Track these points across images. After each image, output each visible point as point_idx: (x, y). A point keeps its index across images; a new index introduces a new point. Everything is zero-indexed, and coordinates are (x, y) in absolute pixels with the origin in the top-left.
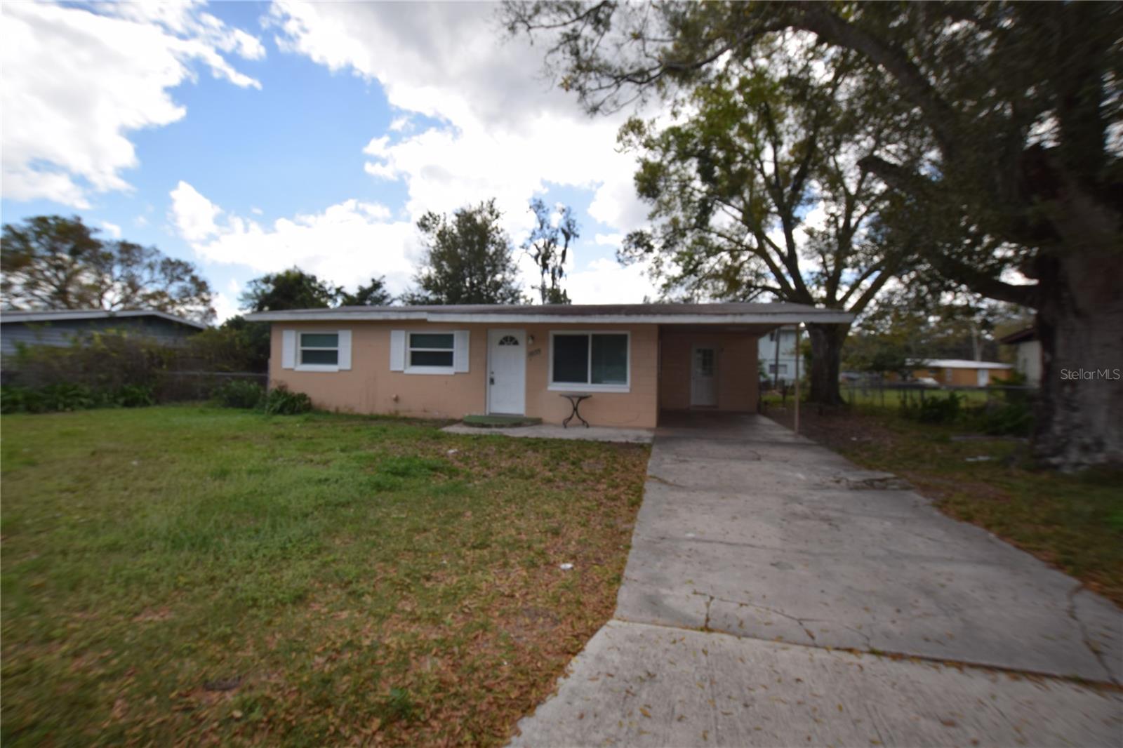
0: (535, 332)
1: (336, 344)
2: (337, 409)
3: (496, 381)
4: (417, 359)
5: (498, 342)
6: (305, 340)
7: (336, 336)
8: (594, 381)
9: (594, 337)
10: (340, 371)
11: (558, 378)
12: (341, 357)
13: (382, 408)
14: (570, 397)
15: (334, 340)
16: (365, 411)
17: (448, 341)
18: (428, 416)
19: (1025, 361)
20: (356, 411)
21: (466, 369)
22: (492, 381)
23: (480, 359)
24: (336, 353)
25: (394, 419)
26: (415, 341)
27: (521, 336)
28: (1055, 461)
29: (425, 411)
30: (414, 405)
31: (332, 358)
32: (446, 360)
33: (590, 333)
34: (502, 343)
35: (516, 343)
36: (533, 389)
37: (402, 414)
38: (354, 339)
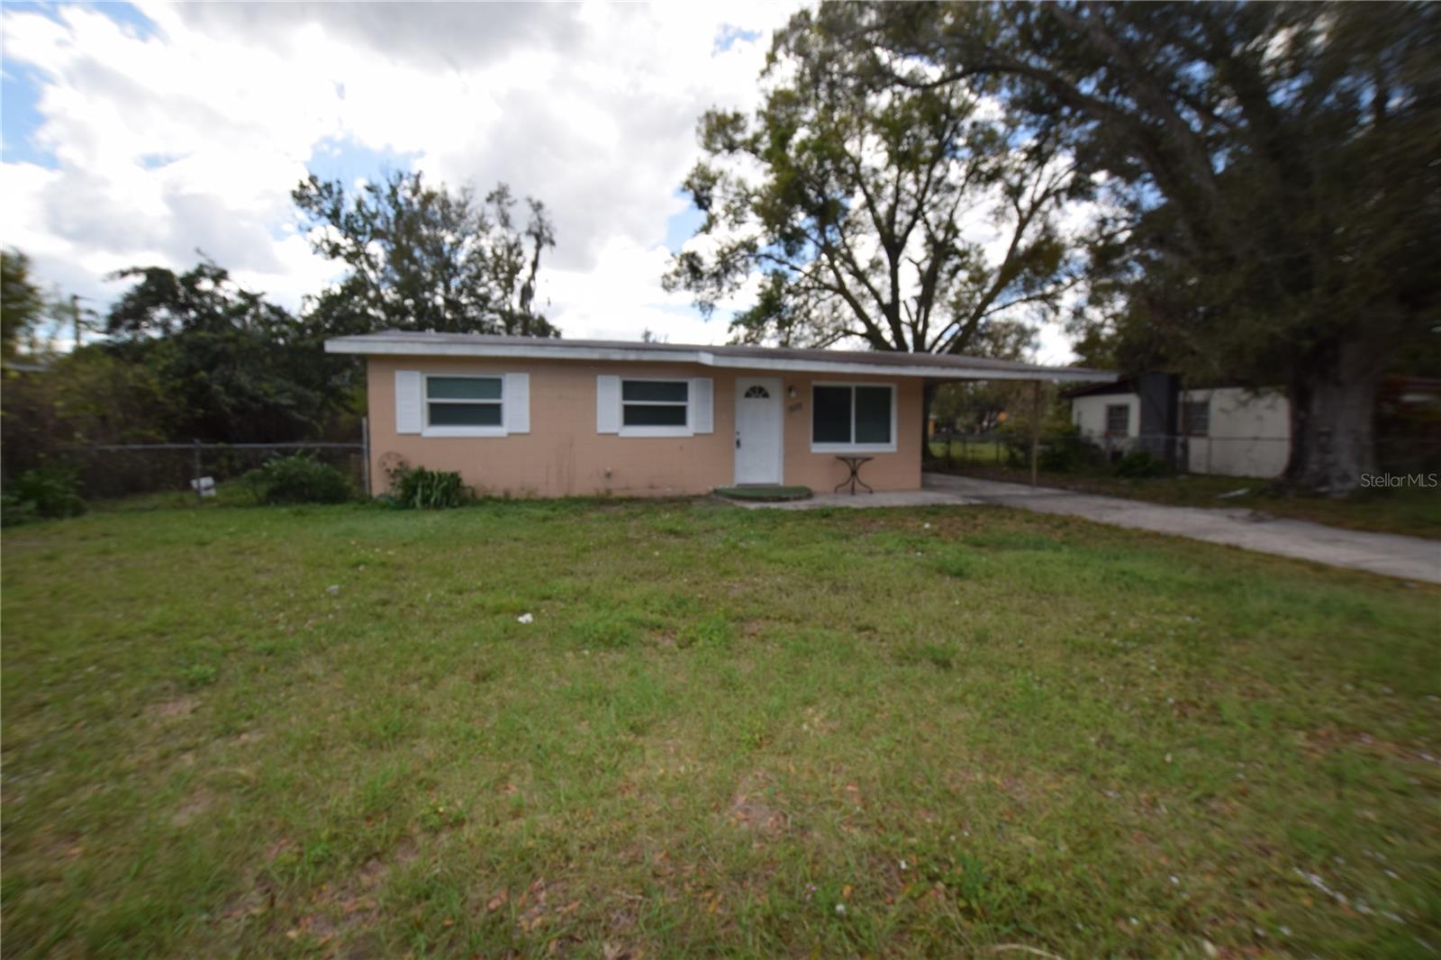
0: (792, 382)
1: (498, 394)
2: (507, 494)
3: (742, 442)
5: (743, 393)
6: (434, 386)
7: (498, 382)
8: (859, 440)
9: (858, 389)
10: (510, 434)
11: (819, 438)
12: (507, 414)
13: (585, 486)
14: (842, 458)
15: (495, 387)
16: (555, 492)
17: (680, 391)
18: (657, 493)
19: (1079, 414)
20: (542, 493)
21: (711, 430)
22: (738, 443)
23: (724, 412)
24: (498, 407)
25: (602, 501)
26: (629, 390)
27: (775, 388)
28: (1323, 489)
29: (652, 487)
30: (634, 481)
31: (492, 415)
32: (678, 417)
33: (853, 385)
34: (748, 395)
35: (766, 395)
36: (791, 453)
37: (618, 494)
38: (533, 386)
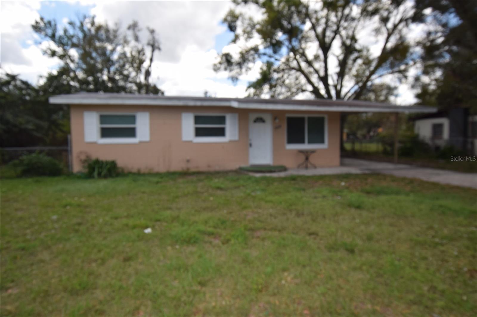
0: (276, 115)
1: (134, 123)
2: (139, 171)
4: (199, 132)
5: (253, 120)
6: (103, 119)
7: (134, 117)
8: (310, 142)
9: (309, 118)
10: (141, 142)
11: (291, 141)
12: (139, 132)
13: (177, 166)
14: (301, 152)
15: (133, 119)
16: (162, 169)
17: (222, 120)
18: (212, 170)
19: (418, 128)
20: (156, 170)
21: (236, 138)
22: (251, 145)
23: (244, 130)
24: (134, 129)
25: (185, 174)
26: (197, 120)
27: (268, 118)
29: (209, 167)
30: (200, 164)
31: (131, 133)
32: (221, 132)
33: (306, 116)
34: (255, 122)
35: (264, 122)
36: (276, 150)
37: (193, 170)
38: (151, 119)
